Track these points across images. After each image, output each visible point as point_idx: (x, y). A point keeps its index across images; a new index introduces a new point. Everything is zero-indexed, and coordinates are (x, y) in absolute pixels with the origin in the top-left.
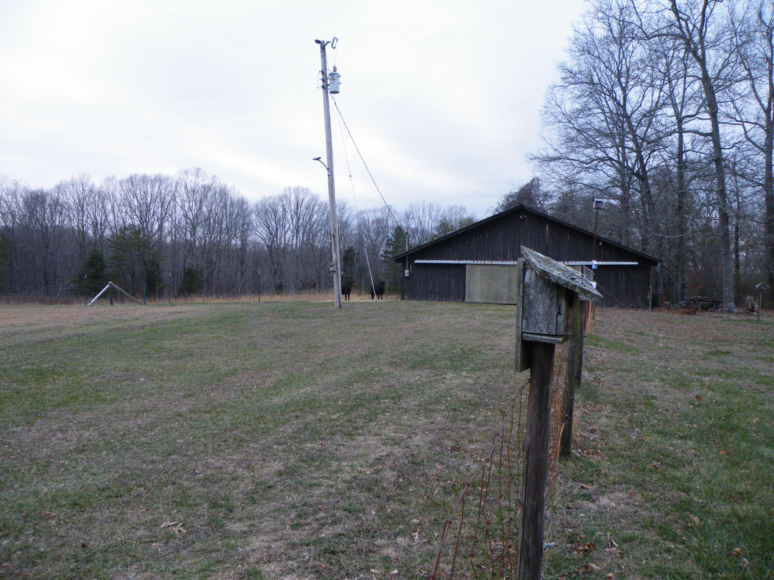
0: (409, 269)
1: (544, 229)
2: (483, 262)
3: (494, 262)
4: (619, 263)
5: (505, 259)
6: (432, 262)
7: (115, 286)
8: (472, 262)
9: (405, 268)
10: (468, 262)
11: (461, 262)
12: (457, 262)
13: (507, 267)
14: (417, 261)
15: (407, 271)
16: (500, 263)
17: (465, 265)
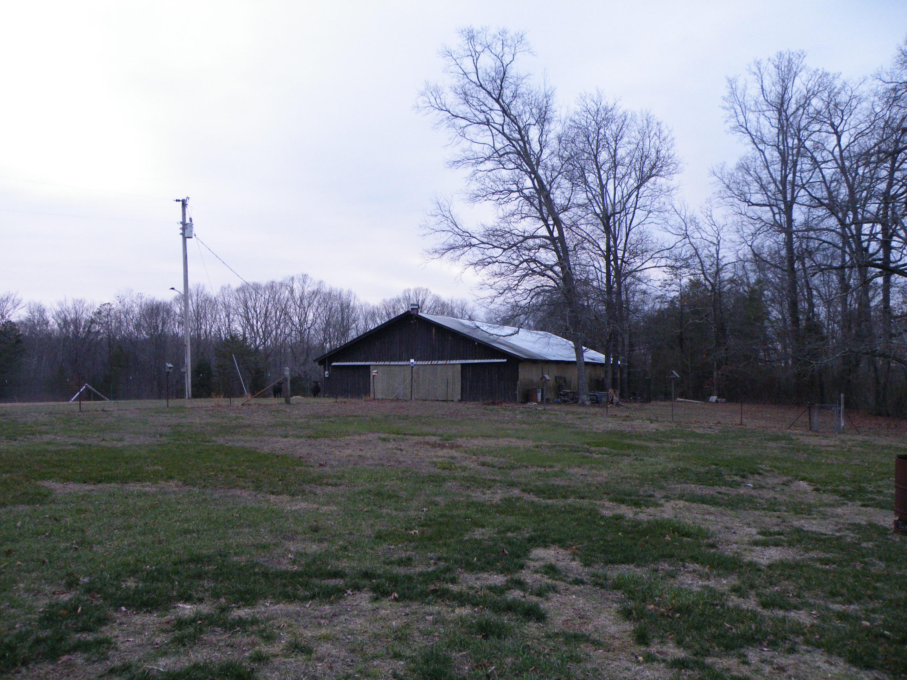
0: (328, 370)
1: (431, 332)
2: (383, 363)
3: (392, 363)
4: (492, 361)
5: (400, 360)
6: (345, 364)
7: (90, 387)
8: (374, 363)
9: (325, 370)
10: (372, 363)
11: (367, 363)
12: (363, 363)
13: (402, 367)
14: (333, 364)
15: (327, 372)
16: (396, 363)
17: (369, 366)
